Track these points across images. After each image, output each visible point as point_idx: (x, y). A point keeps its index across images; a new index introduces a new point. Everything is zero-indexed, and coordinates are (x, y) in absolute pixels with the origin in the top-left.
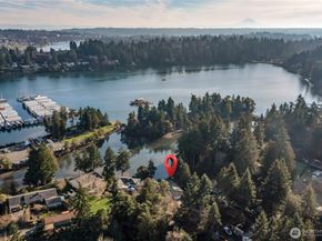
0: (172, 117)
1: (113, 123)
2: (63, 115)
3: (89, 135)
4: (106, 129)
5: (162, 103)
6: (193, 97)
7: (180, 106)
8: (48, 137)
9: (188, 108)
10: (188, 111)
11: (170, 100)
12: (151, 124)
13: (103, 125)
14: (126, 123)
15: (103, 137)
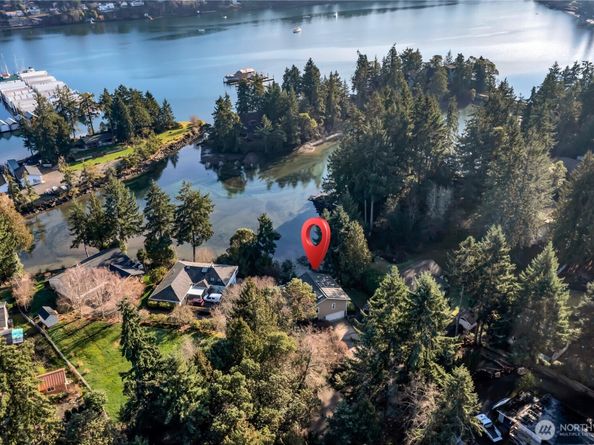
0: (316, 105)
1: (185, 124)
2: (65, 108)
3: (128, 152)
4: (166, 139)
5: (291, 75)
6: (362, 60)
7: (334, 80)
8: (32, 161)
9: (350, 85)
10: (351, 92)
11: (311, 67)
12: (268, 123)
13: (159, 128)
14: (212, 122)
15: (159, 156)
